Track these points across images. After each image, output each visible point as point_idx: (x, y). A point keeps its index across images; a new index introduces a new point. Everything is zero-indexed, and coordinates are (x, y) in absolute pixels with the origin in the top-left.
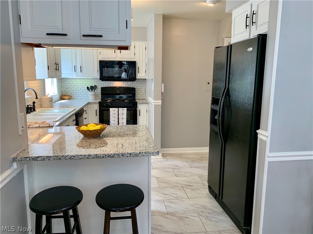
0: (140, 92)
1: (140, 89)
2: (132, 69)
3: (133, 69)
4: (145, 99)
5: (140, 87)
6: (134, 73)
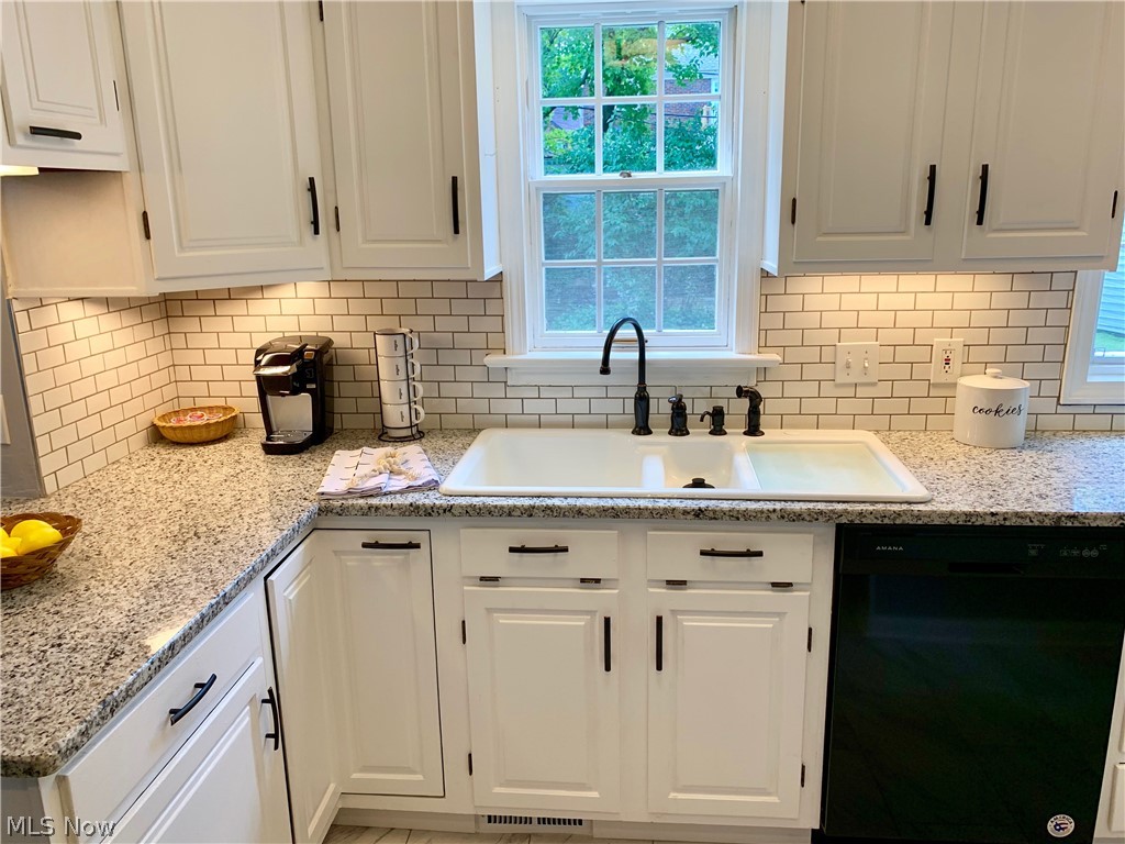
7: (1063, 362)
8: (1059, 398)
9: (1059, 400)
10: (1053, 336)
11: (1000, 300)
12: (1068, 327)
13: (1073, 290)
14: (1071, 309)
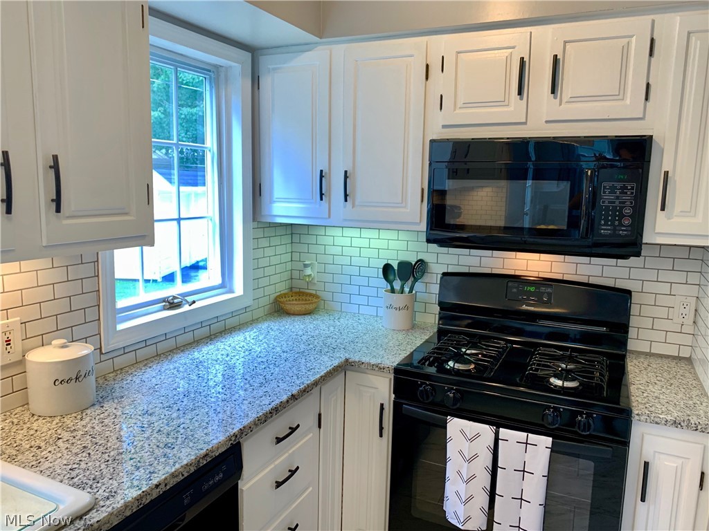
0: (662, 312)
1: (662, 300)
2: (618, 185)
3: (625, 188)
4: (689, 360)
5: (665, 288)
6: (628, 211)
7: (99, 319)
8: (101, 348)
9: (101, 350)
10: (89, 300)
11: (45, 277)
12: (99, 290)
13: (97, 261)
14: (98, 276)
